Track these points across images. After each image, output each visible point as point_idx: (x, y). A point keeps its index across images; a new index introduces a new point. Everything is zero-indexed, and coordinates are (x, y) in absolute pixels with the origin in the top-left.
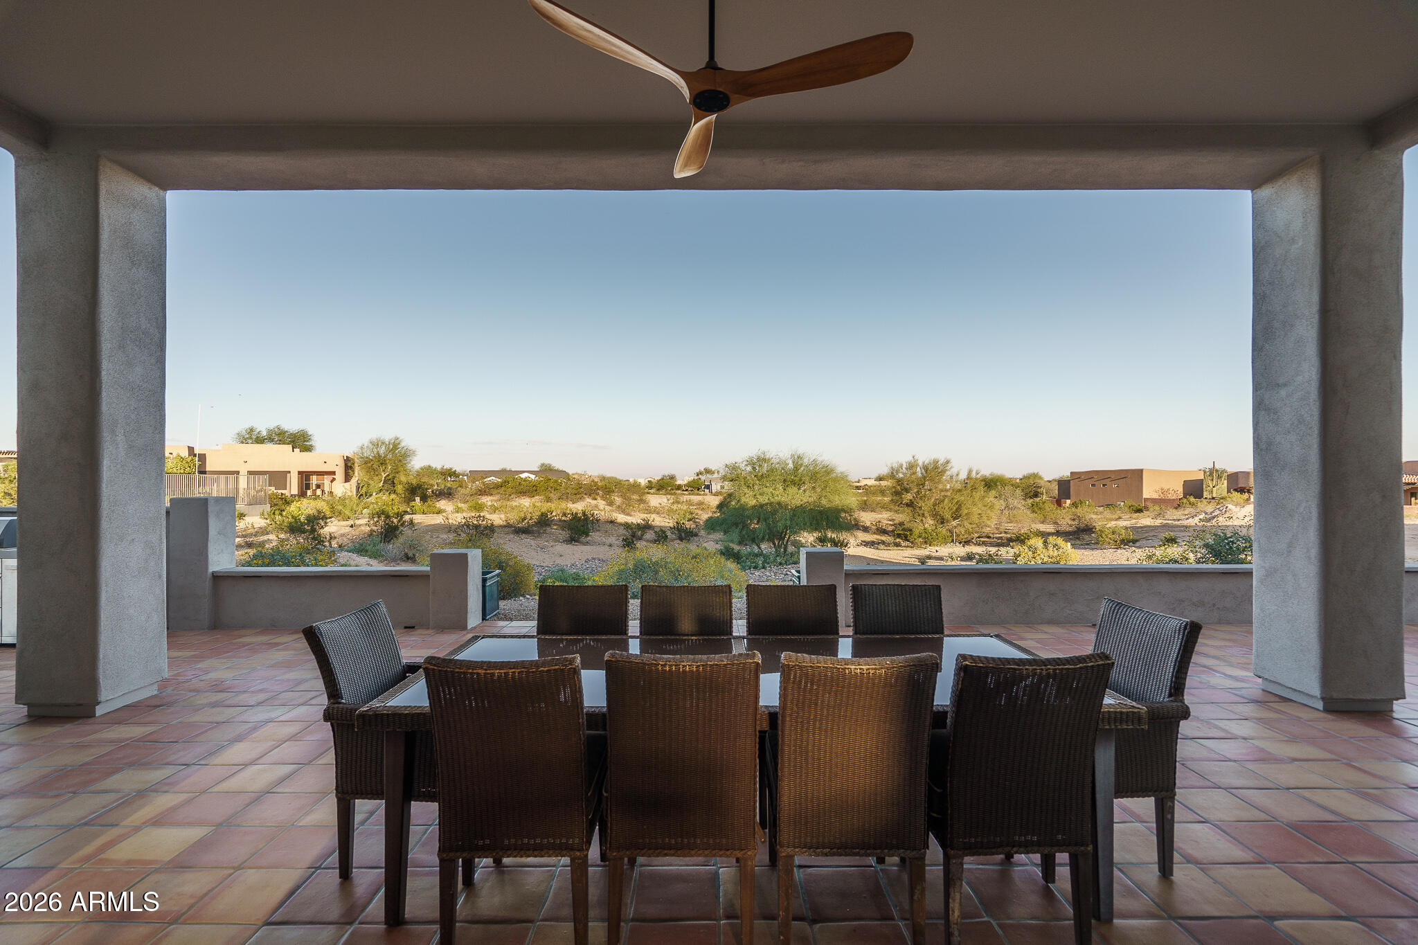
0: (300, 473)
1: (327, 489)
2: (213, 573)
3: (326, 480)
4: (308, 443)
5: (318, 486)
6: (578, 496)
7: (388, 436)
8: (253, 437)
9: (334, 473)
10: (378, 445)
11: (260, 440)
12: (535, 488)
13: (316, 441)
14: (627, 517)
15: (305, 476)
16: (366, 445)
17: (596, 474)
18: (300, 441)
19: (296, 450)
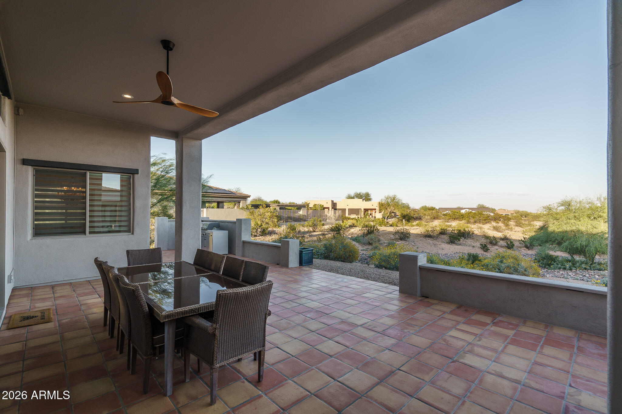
0: (364, 209)
1: (373, 216)
2: (243, 240)
3: (374, 211)
4: (369, 197)
5: (371, 214)
6: (487, 221)
7: (391, 194)
8: (350, 197)
9: (375, 209)
10: (388, 198)
11: (353, 198)
12: (462, 217)
13: (372, 197)
14: (498, 233)
15: (366, 210)
16: (383, 199)
17: (513, 210)
18: (367, 197)
19: (364, 201)
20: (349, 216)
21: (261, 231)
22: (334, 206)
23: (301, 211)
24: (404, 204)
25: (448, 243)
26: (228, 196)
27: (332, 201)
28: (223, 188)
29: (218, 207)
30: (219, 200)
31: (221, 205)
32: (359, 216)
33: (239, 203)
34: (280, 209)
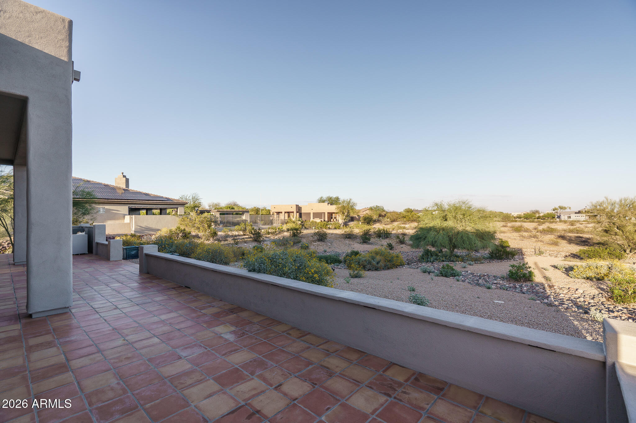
0: (329, 213)
1: (338, 219)
3: (338, 215)
5: (335, 218)
11: (323, 201)
19: (329, 205)
20: (314, 220)
21: (182, 235)
22: (299, 210)
23: (244, 216)
24: (379, 207)
25: (360, 243)
26: (163, 203)
27: (297, 206)
28: (161, 195)
29: (161, 214)
30: (149, 206)
31: (163, 211)
32: (323, 220)
33: (177, 209)
34: (220, 214)
